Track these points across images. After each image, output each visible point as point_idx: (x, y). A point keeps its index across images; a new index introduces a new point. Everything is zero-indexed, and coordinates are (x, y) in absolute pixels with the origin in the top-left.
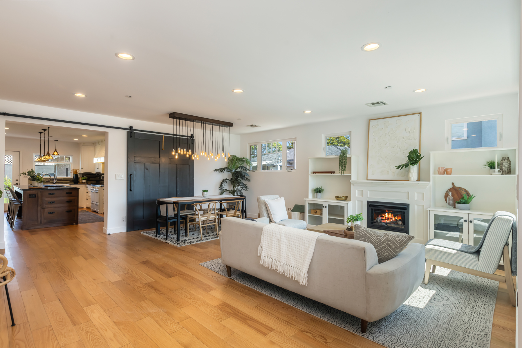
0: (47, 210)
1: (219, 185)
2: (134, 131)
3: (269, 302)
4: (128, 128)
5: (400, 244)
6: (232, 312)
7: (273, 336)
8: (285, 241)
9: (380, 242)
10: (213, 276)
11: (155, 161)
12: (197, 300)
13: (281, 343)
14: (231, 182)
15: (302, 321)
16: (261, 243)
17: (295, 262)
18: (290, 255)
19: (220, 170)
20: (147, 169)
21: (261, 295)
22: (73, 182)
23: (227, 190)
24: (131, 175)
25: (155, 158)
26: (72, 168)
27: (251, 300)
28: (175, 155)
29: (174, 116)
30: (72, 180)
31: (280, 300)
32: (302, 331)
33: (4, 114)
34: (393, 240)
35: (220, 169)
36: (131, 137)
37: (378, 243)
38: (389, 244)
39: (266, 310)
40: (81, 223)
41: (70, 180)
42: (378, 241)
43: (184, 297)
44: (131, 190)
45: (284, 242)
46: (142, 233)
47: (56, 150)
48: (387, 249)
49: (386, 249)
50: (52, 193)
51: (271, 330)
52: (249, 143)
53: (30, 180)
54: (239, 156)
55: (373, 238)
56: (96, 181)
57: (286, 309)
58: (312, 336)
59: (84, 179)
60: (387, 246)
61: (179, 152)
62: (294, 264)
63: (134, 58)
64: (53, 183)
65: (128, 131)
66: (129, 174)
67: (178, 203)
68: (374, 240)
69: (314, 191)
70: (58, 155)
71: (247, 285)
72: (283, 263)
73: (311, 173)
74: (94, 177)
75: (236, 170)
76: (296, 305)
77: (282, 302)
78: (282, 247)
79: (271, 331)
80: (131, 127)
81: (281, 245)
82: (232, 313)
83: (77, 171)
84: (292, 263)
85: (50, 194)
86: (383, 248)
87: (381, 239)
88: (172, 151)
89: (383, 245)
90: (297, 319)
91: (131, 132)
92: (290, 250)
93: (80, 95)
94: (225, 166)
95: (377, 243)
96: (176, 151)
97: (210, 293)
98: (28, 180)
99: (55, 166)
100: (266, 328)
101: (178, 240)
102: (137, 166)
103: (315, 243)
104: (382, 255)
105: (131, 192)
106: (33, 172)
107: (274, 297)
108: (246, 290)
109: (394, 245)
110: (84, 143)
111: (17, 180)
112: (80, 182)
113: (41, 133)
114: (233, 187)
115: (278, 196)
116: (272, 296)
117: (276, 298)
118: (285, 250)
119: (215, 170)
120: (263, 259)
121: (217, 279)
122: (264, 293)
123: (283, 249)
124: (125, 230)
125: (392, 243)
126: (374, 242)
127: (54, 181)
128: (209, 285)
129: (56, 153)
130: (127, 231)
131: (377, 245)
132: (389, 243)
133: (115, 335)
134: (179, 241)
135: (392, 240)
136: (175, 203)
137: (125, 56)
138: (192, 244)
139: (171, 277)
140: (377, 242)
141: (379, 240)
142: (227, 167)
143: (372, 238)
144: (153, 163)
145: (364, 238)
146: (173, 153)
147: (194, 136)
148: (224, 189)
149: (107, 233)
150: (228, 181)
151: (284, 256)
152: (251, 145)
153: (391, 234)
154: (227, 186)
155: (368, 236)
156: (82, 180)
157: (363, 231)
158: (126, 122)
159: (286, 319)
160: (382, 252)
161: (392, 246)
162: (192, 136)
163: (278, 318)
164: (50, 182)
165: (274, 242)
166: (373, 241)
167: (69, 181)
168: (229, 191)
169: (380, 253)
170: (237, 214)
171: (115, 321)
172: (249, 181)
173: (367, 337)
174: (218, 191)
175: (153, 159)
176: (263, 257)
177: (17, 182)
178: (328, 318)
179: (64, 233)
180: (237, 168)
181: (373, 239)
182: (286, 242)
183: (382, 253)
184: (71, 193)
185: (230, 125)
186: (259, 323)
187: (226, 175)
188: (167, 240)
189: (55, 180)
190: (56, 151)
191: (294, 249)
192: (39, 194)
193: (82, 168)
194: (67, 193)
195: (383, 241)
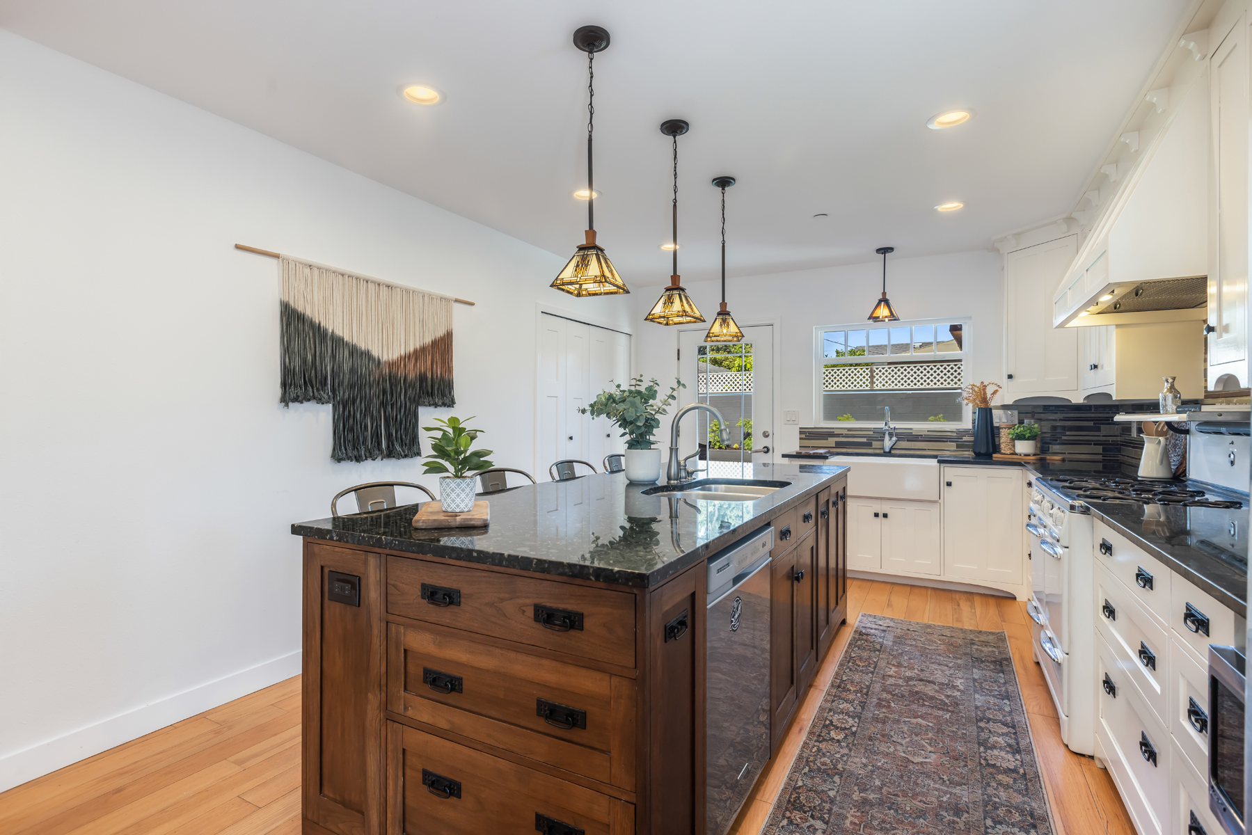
30: (965, 439)
41: (957, 438)
47: (884, 294)
53: (803, 436)
56: (1099, 449)
59: (1021, 437)
64: (883, 448)
70: (895, 318)
74: (1091, 424)
83: (989, 391)
98: (798, 436)
110: (1018, 235)
112: (1005, 448)
127: (888, 443)
129: (883, 312)
156: (1013, 440)
164: (875, 444)
167: (953, 446)
184: (572, 622)
189: (891, 435)
190: (886, 301)
193: (1010, 377)
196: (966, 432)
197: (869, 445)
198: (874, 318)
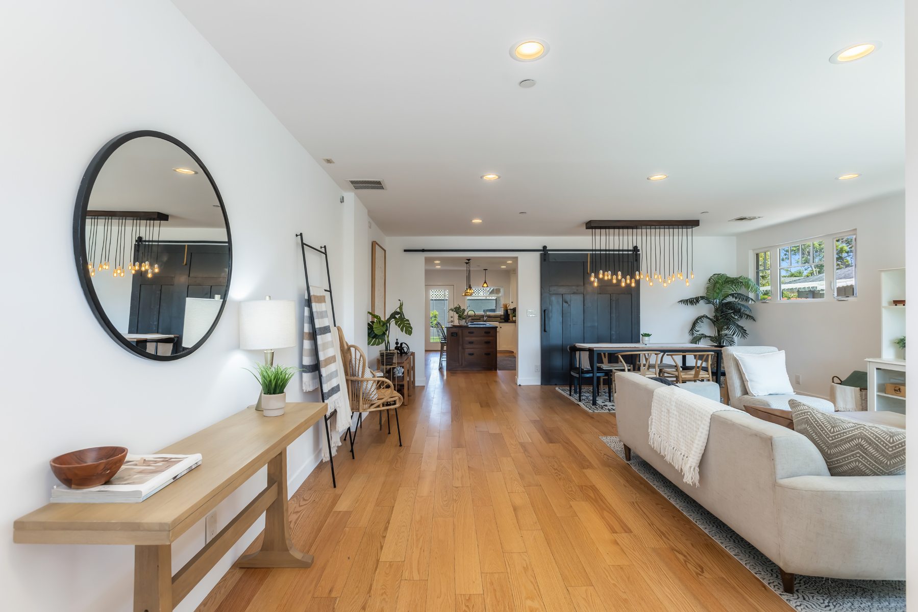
0: (468, 351)
1: (689, 327)
2: (549, 252)
3: (657, 504)
4: (542, 248)
5: (893, 450)
6: (594, 498)
7: (623, 538)
8: (675, 412)
9: (838, 438)
10: (605, 454)
11: (577, 290)
12: (562, 473)
13: (627, 548)
14: (714, 322)
15: (687, 540)
16: (652, 414)
17: (685, 448)
18: (680, 435)
19: (693, 301)
20: (566, 302)
21: (654, 492)
22: (504, 319)
23: (706, 336)
24: (545, 311)
25: (578, 286)
26: (502, 302)
27: (633, 494)
28: (594, 281)
29: (592, 226)
30: (502, 317)
31: (677, 507)
32: (673, 549)
33: (423, 251)
34: (875, 439)
35: (691, 299)
36: (545, 260)
37: (834, 439)
38: (862, 446)
39: (642, 511)
40: (500, 370)
41: (499, 317)
42: (835, 436)
43: (551, 466)
44: (545, 331)
45: (673, 414)
46: (557, 388)
48: (858, 455)
49: (855, 454)
50: (471, 331)
51: (628, 530)
52: (753, 250)
54: (732, 274)
55: (823, 428)
57: (678, 520)
58: (684, 560)
60: (857, 449)
61: (601, 276)
62: (685, 451)
63: (499, 177)
65: (542, 252)
66: (544, 309)
67: (593, 350)
68: (826, 432)
69: (898, 343)
70: (488, 287)
71: (644, 476)
72: (672, 447)
73: (890, 304)
75: (725, 301)
76: (697, 521)
77: (679, 511)
78: (670, 422)
79: (626, 532)
80: (545, 247)
81: (670, 418)
82: (592, 498)
83: (508, 306)
84: (682, 449)
85: (469, 333)
86: (846, 450)
87: (844, 432)
88: (590, 276)
89: (847, 446)
90: (682, 535)
91: (545, 254)
92: (681, 428)
93: (477, 221)
94: (701, 292)
95: (832, 440)
96: (597, 276)
97: (585, 471)
99: (496, 300)
100: (622, 527)
101: (594, 403)
102: (554, 298)
103: (709, 421)
104: (846, 464)
105: (545, 333)
106: (460, 307)
107: (672, 501)
108: (638, 482)
109: (877, 448)
111: (452, 317)
112: (511, 319)
113: (467, 263)
114: (719, 331)
115: (775, 349)
116: (670, 499)
117: (673, 503)
118: (675, 426)
119: (681, 301)
120: (652, 438)
121: (608, 459)
122: (661, 492)
123: (672, 425)
124: (540, 384)
125: (870, 444)
126: (826, 435)
127: (485, 318)
128: (590, 463)
129: (485, 285)
130: (542, 384)
131: (833, 443)
132: (863, 443)
133: (462, 477)
134: (596, 405)
135: (870, 439)
136: (591, 350)
137: (491, 177)
138: (611, 412)
139: (552, 443)
140: (832, 437)
141: (838, 434)
142: (705, 295)
143: (820, 429)
144: (574, 293)
145: (804, 426)
146: (592, 279)
147: (639, 248)
148: (698, 333)
149: (518, 384)
150: (705, 320)
151: (674, 437)
152: (757, 252)
153: (876, 428)
154: (705, 329)
155: (812, 424)
156: (512, 317)
157: (802, 413)
158: (537, 242)
159: (663, 529)
160: (845, 458)
161: (871, 449)
162: (636, 249)
163: (651, 524)
164: (481, 319)
165: (663, 413)
166: (824, 433)
167: (499, 319)
168: (709, 337)
169: (842, 459)
170: (700, 376)
171: (470, 466)
172: (754, 320)
173: (787, 600)
174: (688, 337)
175: (574, 287)
176: (653, 435)
177: (452, 319)
178: (738, 553)
179: (479, 378)
180: (726, 297)
181: (822, 431)
182: (676, 415)
183: (846, 461)
184: (489, 333)
185: (695, 223)
186: (618, 519)
187: (704, 309)
188: (580, 401)
189: (486, 316)
190: (485, 282)
191: (685, 426)
192: (460, 332)
193: (512, 302)
194: (486, 333)
195: (847, 438)
196: (501, 315)
197: (479, 319)
198: (483, 287)
